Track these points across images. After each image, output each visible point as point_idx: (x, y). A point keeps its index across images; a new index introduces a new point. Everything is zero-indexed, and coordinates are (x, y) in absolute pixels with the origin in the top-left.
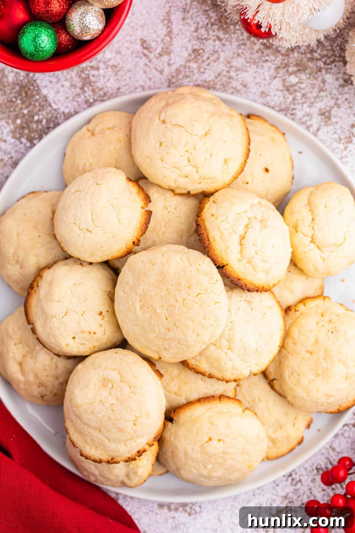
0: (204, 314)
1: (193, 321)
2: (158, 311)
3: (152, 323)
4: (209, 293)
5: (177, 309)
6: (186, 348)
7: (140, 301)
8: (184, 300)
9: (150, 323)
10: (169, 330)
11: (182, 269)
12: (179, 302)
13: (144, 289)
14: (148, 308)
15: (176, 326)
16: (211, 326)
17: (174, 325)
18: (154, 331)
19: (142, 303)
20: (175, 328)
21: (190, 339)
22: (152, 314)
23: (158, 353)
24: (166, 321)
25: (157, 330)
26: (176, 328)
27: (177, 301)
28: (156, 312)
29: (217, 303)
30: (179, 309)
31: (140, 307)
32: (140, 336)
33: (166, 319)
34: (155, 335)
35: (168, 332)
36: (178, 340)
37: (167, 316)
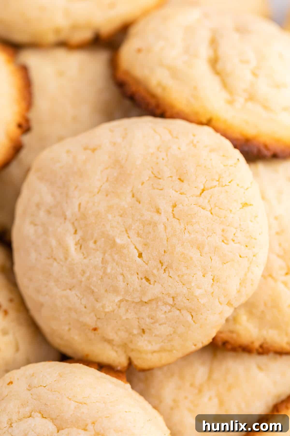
0: (223, 231)
1: (200, 247)
2: (118, 241)
3: (109, 270)
4: (228, 184)
5: (161, 227)
6: (189, 318)
7: (76, 232)
8: (175, 206)
9: (105, 273)
10: (148, 280)
11: (158, 149)
12: (163, 213)
13: (80, 205)
14: (95, 242)
15: (164, 267)
16: (240, 257)
17: (160, 265)
18: (116, 291)
19: (78, 237)
20: (162, 271)
21: (198, 292)
22: (104, 253)
23: (125, 346)
24: (138, 260)
25: (121, 285)
26: (165, 270)
27: (158, 211)
28: (114, 244)
29: (245, 205)
30: (166, 228)
31: (76, 244)
32: (84, 309)
33: (140, 255)
34: (119, 298)
35: (147, 284)
36: (170, 301)
37: (141, 249)
